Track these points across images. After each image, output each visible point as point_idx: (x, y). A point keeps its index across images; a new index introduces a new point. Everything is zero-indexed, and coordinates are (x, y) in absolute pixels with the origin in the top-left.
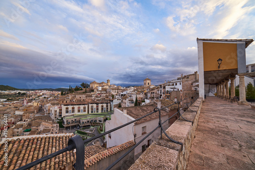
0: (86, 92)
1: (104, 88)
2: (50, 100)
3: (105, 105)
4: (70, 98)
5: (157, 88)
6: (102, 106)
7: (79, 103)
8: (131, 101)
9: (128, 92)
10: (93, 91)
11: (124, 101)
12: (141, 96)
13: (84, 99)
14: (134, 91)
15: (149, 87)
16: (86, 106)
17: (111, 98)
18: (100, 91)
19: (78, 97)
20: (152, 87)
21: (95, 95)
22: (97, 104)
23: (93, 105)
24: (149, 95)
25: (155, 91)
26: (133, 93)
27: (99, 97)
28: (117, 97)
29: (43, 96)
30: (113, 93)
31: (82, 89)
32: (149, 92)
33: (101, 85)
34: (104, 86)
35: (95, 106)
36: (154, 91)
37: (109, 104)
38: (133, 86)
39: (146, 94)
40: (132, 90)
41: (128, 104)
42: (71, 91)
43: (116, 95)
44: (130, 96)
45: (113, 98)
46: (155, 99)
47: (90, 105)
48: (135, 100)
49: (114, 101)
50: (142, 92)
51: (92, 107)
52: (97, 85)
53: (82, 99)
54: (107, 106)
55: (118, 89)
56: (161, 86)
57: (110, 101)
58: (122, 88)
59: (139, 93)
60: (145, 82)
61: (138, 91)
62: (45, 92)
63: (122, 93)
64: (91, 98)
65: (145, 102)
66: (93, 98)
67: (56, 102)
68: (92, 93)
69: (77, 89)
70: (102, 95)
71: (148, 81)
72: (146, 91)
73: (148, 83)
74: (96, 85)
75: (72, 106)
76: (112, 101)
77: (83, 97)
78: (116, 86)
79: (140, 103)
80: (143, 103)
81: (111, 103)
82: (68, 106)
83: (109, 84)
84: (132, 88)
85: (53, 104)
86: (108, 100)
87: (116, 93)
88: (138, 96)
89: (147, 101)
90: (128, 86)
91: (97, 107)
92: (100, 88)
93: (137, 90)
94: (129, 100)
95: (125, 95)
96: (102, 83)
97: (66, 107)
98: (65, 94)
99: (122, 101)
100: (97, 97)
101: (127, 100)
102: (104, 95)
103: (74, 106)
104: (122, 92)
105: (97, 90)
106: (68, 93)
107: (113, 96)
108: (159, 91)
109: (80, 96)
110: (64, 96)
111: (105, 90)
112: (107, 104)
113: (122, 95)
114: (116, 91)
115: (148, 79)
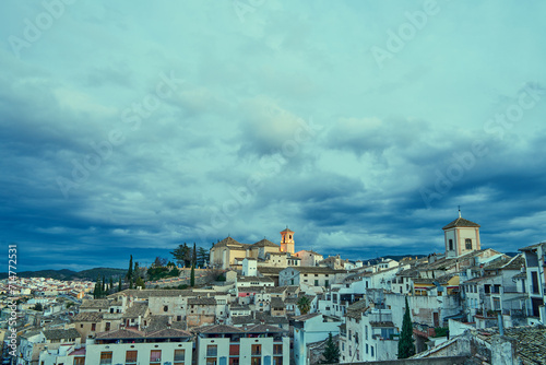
0: (192, 285)
1: (269, 264)
2: (48, 320)
3: (267, 345)
4: (123, 309)
5: (515, 266)
6: (257, 349)
7: (157, 334)
8: (385, 327)
9: (375, 282)
10: (220, 278)
11: (351, 325)
12: (436, 302)
13: (182, 313)
14: (401, 277)
16: (188, 346)
17: (297, 311)
18: (248, 279)
19: (156, 305)
20: (486, 259)
21: (227, 298)
22: (235, 337)
23: (217, 341)
24: (473, 299)
26: (396, 288)
27: (246, 307)
28: (323, 305)
29: (33, 302)
30: (307, 285)
31: (176, 273)
32: (472, 284)
33: (256, 252)
34: (268, 256)
35: (223, 345)
36: (497, 280)
37: (286, 341)
38: (397, 259)
39: (457, 294)
40: (390, 275)
41: (371, 342)
42: (132, 278)
43: (320, 296)
44: (380, 305)
45: (304, 311)
46: (507, 320)
47: (204, 343)
48: (398, 322)
49: (310, 324)
50: (437, 283)
51: (212, 350)
52: (241, 254)
53: (173, 313)
54: (278, 349)
55: (329, 270)
56: (531, 252)
57: (292, 323)
58: (347, 266)
59: (423, 287)
60: (450, 234)
61: (419, 280)
62: (40, 282)
63: (344, 290)
64: (209, 310)
66: (220, 308)
67: (67, 327)
68: (217, 288)
69: (158, 271)
70: (258, 297)
71: (465, 233)
72: (457, 281)
73: (468, 241)
74: (234, 254)
75: (128, 346)
76: (301, 324)
77: (178, 304)
78: (319, 258)
79: (423, 342)
81: (297, 335)
82: (112, 347)
83: (290, 247)
84: (393, 264)
85: (55, 336)
86: (281, 321)
87: (320, 289)
88: (416, 304)
90: (375, 257)
91: (235, 350)
92: (251, 268)
93: (413, 274)
94: (374, 325)
95: (358, 297)
96: (262, 244)
97: (102, 348)
99: (343, 327)
100: (235, 304)
101: (365, 320)
102: (267, 297)
103: (138, 346)
104: (347, 281)
105: (240, 274)
106: (120, 289)
107: (304, 301)
108: (523, 277)
109: (167, 300)
110: (101, 301)
111: (273, 274)
112: (277, 337)
113: (346, 298)
114: (322, 278)
115: (466, 223)
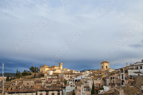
0: (35, 77)
1: (56, 72)
3: (56, 93)
4: (16, 84)
5: (118, 73)
6: (53, 94)
7: (26, 91)
8: (87, 88)
9: (83, 77)
10: (42, 75)
11: (78, 87)
12: (99, 82)
13: (33, 85)
14: (90, 75)
15: (107, 71)
16: (34, 94)
17: (64, 84)
19: (25, 83)
20: (111, 71)
21: (45, 81)
22: (47, 91)
23: (42, 92)
24: (108, 81)
25: (116, 75)
26: (89, 78)
27: (50, 83)
28: (70, 82)
30: (66, 78)
31: (30, 74)
33: (52, 68)
34: (55, 70)
36: (114, 76)
37: (61, 92)
38: (89, 70)
39: (104, 80)
40: (87, 75)
41: (84, 92)
42: (18, 75)
43: (69, 80)
44: (86, 82)
45: (65, 84)
46: (116, 86)
47: (39, 93)
48: (91, 87)
49: (67, 87)
50: (99, 77)
52: (48, 69)
53: (30, 86)
54: (59, 94)
55: (72, 74)
56: (122, 69)
57: (62, 87)
58: (76, 72)
59: (96, 78)
60: (102, 65)
61: (95, 76)
63: (76, 79)
64: (40, 84)
65: (103, 89)
66: (43, 84)
68: (42, 78)
69: (25, 74)
70: (53, 81)
71: (106, 64)
72: (104, 76)
73: (107, 67)
75: (17, 94)
76: (65, 88)
77: (32, 83)
78: (69, 70)
79: (97, 91)
80: (101, 91)
81: (64, 90)
83: (61, 67)
84: (88, 72)
86: (59, 87)
87: (69, 78)
88: (96, 82)
89: (107, 89)
91: (47, 94)
92: (51, 73)
93: (93, 75)
94: (85, 87)
95: (79, 80)
96: (54, 66)
98: (11, 80)
99: (76, 88)
100: (47, 82)
101: (82, 86)
102: (56, 80)
103: (20, 94)
104: (76, 76)
105: (48, 74)
106: (14, 79)
107: (65, 82)
108: (120, 75)
109: (28, 82)
110: (9, 82)
111: (57, 75)
112: (59, 91)
113: (76, 81)
114: (70, 75)
115: (106, 62)
